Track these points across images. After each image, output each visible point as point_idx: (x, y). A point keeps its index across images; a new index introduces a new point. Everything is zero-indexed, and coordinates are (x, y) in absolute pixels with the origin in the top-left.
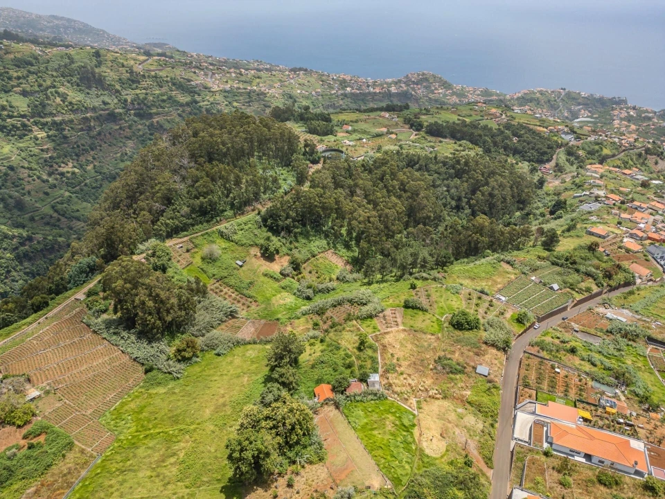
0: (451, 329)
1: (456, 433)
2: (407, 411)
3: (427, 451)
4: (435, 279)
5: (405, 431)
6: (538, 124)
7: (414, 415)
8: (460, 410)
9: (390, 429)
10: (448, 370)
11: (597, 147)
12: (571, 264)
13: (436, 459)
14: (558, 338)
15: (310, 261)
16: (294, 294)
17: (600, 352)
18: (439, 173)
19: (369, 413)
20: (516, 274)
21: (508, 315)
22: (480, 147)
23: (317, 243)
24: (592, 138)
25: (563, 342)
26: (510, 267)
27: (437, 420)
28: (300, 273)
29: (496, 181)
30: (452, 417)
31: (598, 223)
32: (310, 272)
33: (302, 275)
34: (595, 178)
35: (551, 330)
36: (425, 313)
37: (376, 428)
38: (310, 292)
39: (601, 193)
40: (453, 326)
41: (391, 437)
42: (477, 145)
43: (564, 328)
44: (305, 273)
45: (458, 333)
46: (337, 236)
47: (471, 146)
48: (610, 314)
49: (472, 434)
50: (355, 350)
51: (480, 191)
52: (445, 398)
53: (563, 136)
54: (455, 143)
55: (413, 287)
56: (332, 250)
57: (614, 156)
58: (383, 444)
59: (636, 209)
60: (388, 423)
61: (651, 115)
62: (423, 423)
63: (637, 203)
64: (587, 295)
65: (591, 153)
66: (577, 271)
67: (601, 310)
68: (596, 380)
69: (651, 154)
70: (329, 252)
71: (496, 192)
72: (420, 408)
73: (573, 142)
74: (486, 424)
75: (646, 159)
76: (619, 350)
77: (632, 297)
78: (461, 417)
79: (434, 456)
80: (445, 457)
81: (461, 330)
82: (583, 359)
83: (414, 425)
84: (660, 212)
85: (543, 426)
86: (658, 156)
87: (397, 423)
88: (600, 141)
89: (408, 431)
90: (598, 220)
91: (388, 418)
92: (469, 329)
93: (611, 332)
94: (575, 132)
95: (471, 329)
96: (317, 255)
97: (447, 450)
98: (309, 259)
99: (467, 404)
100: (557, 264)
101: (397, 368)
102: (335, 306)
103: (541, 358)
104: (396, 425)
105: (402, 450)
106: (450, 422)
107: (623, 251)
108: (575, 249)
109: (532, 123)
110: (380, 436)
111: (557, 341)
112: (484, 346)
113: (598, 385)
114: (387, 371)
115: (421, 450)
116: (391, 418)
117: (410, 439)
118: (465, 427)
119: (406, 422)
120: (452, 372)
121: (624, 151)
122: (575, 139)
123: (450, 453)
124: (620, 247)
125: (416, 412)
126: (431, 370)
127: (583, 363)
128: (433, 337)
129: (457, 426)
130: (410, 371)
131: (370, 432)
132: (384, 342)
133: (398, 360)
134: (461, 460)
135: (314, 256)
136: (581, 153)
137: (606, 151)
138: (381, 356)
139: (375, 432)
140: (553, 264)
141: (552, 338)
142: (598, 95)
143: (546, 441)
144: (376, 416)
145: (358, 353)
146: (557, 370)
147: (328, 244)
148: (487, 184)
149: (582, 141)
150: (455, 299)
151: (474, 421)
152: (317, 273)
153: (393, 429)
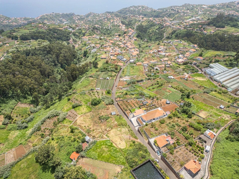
0: (94, 106)
1: (123, 136)
2: (106, 141)
3: (122, 148)
4: (74, 93)
5: (111, 147)
6: (59, 27)
7: (109, 140)
8: (119, 129)
9: (107, 150)
10: (105, 120)
11: (80, 31)
12: (106, 69)
13: (126, 148)
14: (120, 92)
15: (13, 112)
16: (18, 129)
17: (131, 91)
18: (41, 54)
19: (96, 151)
20: (95, 79)
21: (104, 93)
22: (46, 40)
23: (11, 103)
24: (77, 28)
25: (122, 93)
26: (92, 78)
27: (116, 137)
28: (13, 119)
29: (64, 51)
30: (118, 133)
31: (101, 54)
32: (17, 117)
33: (14, 120)
34: (88, 41)
35: (117, 91)
36: (81, 106)
37: (103, 153)
38: (25, 124)
39: (93, 45)
40: (94, 105)
41: (110, 152)
42: (45, 39)
43: (118, 89)
44: (15, 118)
45: (97, 106)
46: (18, 96)
47: (43, 40)
48: (124, 79)
49: (127, 133)
50: (71, 134)
51: (60, 56)
52: (112, 128)
53: (69, 29)
54: (36, 41)
55: (69, 100)
56: (20, 102)
57: (86, 32)
58: (110, 156)
59: (105, 47)
60: (104, 149)
61: (84, 17)
62: (113, 141)
63: (105, 45)
64: (116, 77)
65: (80, 33)
66: (109, 71)
67: (121, 79)
68: (138, 99)
69: (95, 29)
70: (19, 104)
71: (66, 55)
72: (109, 137)
73: (73, 31)
74: (128, 128)
75: (94, 31)
76: (134, 88)
77: (124, 72)
78: (120, 131)
79: (125, 147)
80: (127, 146)
81: (97, 105)
82: (130, 95)
83: (112, 143)
84: (111, 46)
85: (139, 118)
86: (96, 29)
87: (107, 146)
88: (80, 29)
89: (112, 146)
90: (100, 54)
91: (103, 147)
92: (99, 103)
93: (129, 84)
94: (71, 27)
95: (100, 103)
96: (14, 108)
97: (126, 143)
98: (12, 111)
99: (118, 126)
100: (103, 71)
101: (91, 130)
102: (43, 123)
103: (122, 100)
104: (107, 147)
105: (116, 153)
106: (119, 135)
107: (113, 60)
108: (103, 65)
109: (56, 27)
110: (106, 155)
111: (121, 94)
112: (107, 106)
113: (139, 100)
114: (88, 133)
115: (120, 149)
116: (104, 146)
117: (115, 148)
118: (124, 133)
119: (110, 144)
120: (106, 120)
121: (88, 30)
122: (73, 29)
123: (127, 143)
124: (112, 60)
125: (108, 139)
126: (101, 123)
127: (131, 96)
128: (91, 112)
129: (122, 134)
130: (95, 127)
131: (102, 156)
132: (78, 124)
133: (88, 127)
134: (132, 143)
135: (13, 109)
136: (77, 34)
137: (83, 32)
138: (81, 129)
139: (104, 155)
140: (102, 71)
141: (119, 93)
142: (65, 13)
143: (143, 122)
144: (99, 149)
145: (73, 134)
146: (128, 101)
147: (16, 101)
148: (61, 53)
149: (75, 30)
150: (86, 97)
151: (124, 130)
152: (20, 115)
153: (108, 149)
